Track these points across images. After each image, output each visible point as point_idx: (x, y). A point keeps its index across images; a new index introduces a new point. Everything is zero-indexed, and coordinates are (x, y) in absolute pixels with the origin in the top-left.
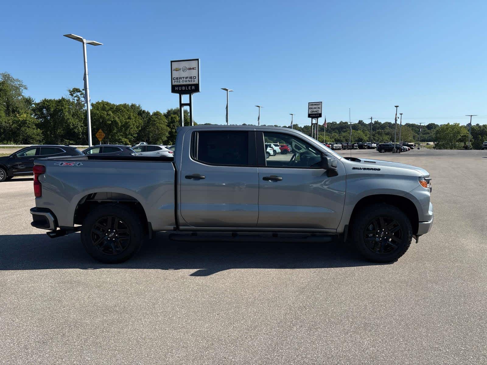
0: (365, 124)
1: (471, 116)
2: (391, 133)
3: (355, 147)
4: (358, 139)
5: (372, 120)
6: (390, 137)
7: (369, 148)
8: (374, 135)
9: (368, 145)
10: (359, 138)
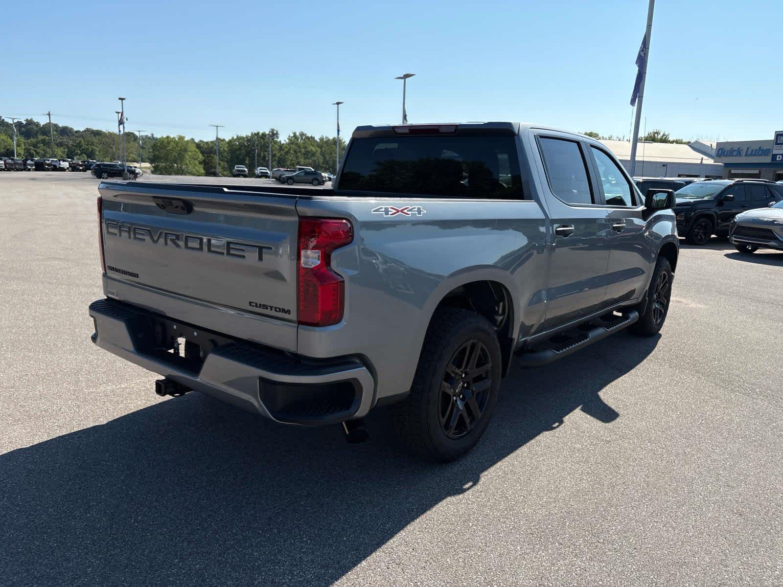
0: (7, 122)
1: (217, 126)
2: (66, 143)
3: (29, 167)
4: (5, 150)
5: (50, 117)
6: (66, 150)
7: (55, 169)
8: (35, 146)
9: (53, 164)
10: (8, 150)
